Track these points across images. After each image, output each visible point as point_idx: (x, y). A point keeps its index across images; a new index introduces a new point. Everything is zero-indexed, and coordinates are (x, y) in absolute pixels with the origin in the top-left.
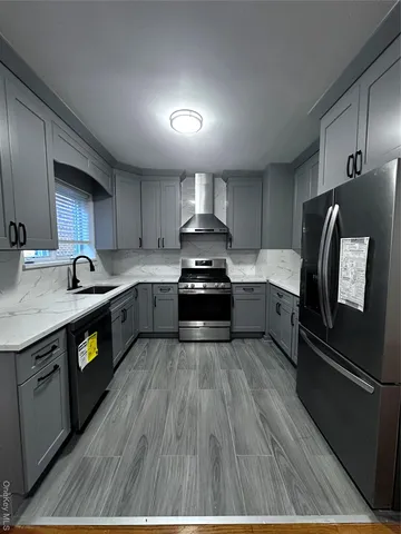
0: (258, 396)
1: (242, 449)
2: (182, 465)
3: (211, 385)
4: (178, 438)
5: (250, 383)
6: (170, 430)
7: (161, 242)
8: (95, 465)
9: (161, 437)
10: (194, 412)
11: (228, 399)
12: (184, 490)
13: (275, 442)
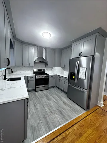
0: (61, 99)
1: (64, 109)
2: (56, 117)
3: (51, 100)
4: (51, 112)
5: (58, 97)
6: (48, 111)
7: (29, 64)
8: (36, 126)
9: (47, 113)
10: (51, 106)
11: (56, 102)
12: (59, 120)
13: (69, 106)
